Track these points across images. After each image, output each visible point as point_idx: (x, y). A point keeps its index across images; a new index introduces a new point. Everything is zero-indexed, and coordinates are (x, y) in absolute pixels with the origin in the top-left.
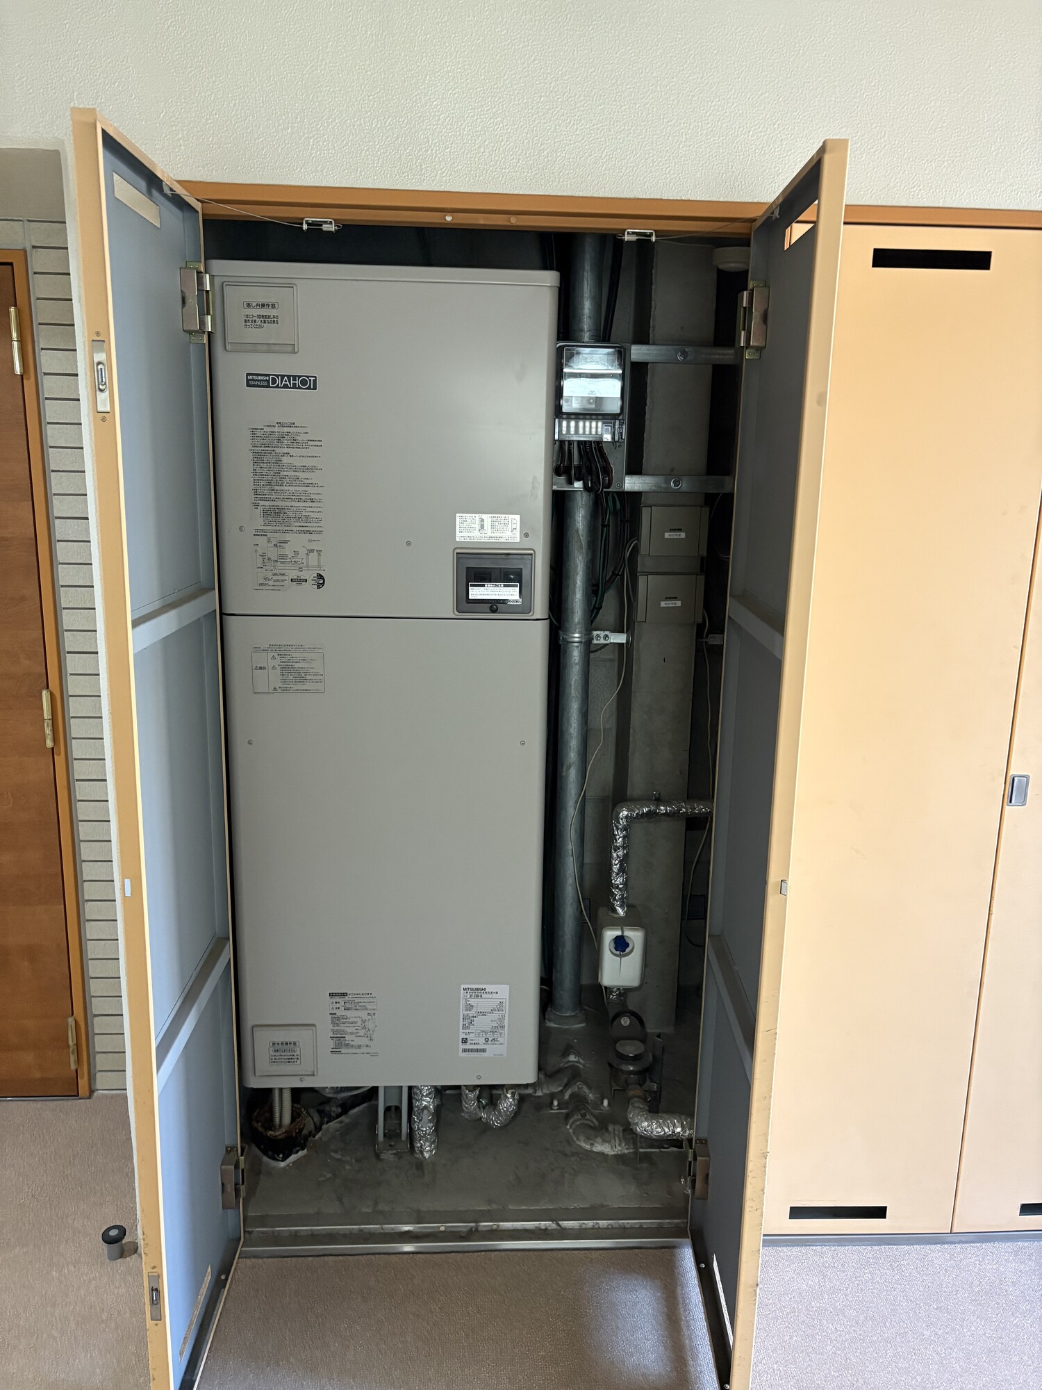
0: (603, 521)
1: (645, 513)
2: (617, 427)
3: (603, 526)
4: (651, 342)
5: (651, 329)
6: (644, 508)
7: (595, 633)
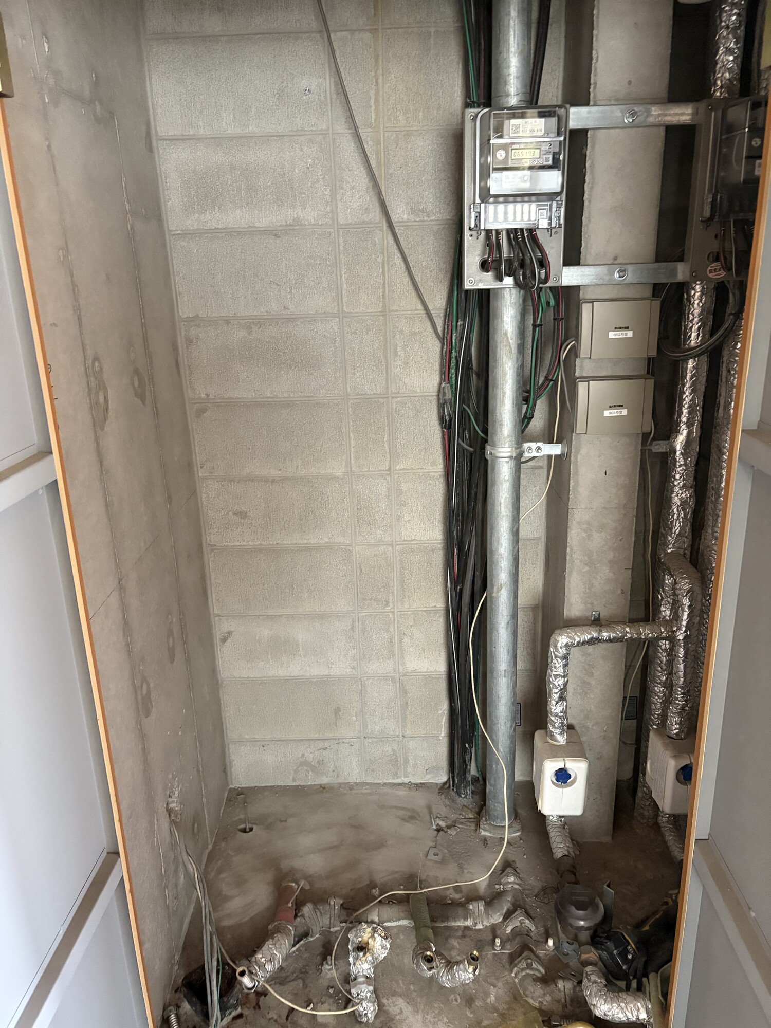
0: (535, 320)
1: (586, 309)
2: (554, 209)
3: (535, 326)
4: (591, 103)
5: (592, 87)
6: (584, 305)
7: (526, 445)
